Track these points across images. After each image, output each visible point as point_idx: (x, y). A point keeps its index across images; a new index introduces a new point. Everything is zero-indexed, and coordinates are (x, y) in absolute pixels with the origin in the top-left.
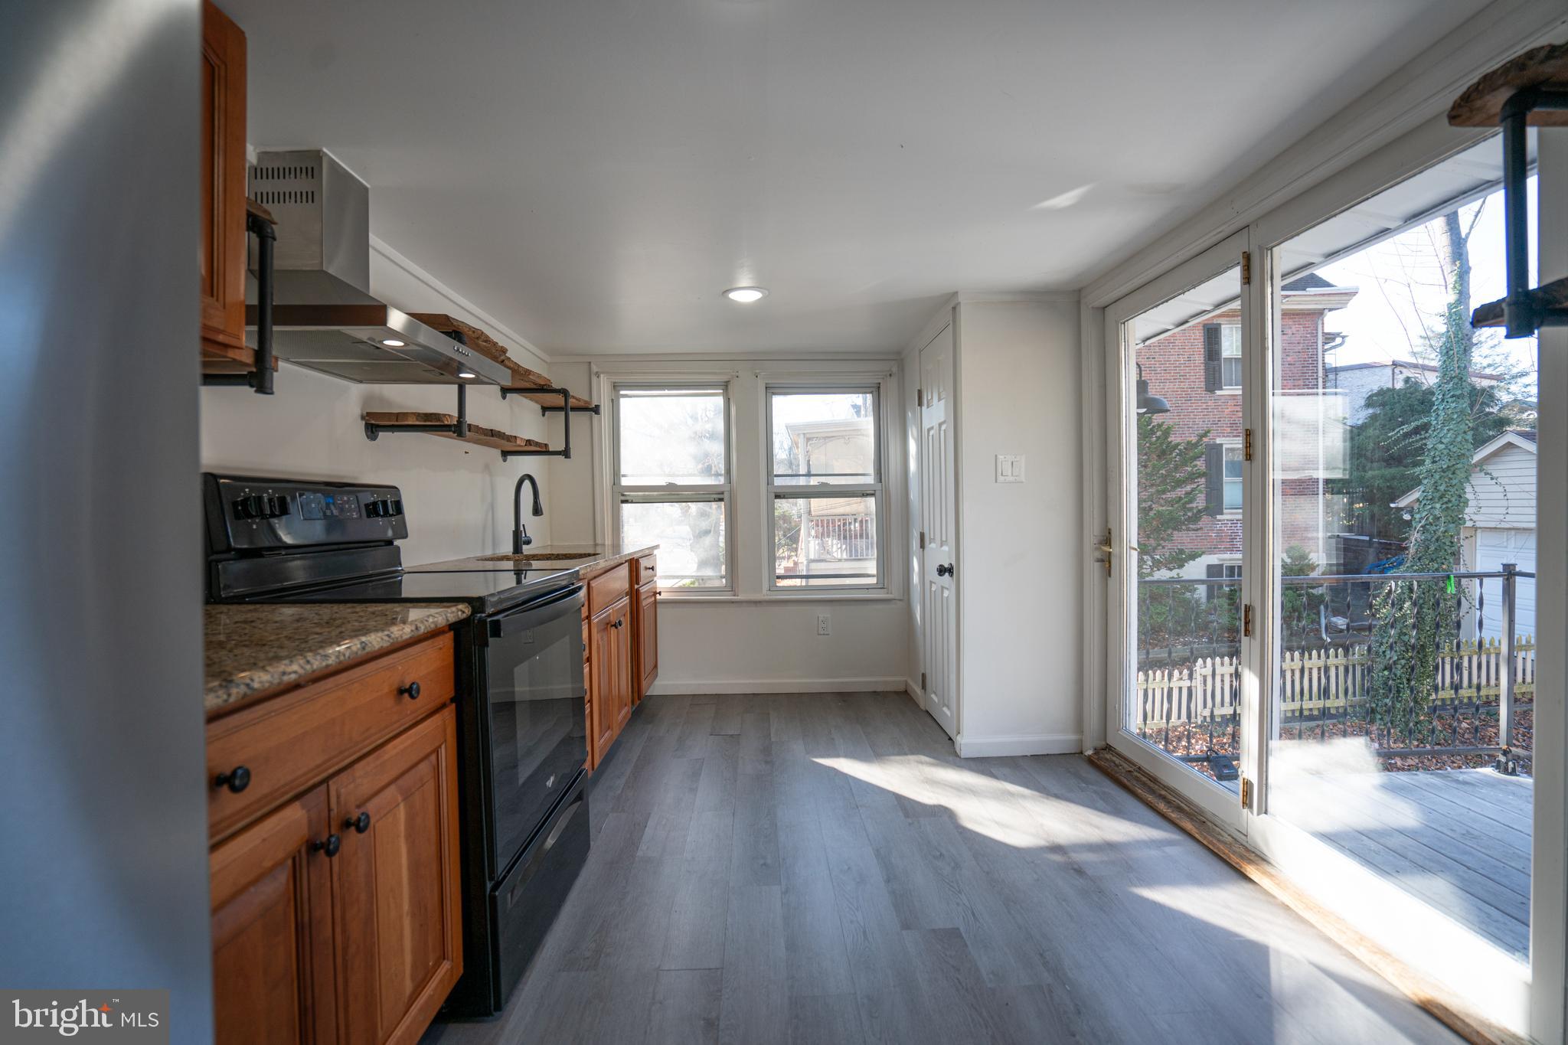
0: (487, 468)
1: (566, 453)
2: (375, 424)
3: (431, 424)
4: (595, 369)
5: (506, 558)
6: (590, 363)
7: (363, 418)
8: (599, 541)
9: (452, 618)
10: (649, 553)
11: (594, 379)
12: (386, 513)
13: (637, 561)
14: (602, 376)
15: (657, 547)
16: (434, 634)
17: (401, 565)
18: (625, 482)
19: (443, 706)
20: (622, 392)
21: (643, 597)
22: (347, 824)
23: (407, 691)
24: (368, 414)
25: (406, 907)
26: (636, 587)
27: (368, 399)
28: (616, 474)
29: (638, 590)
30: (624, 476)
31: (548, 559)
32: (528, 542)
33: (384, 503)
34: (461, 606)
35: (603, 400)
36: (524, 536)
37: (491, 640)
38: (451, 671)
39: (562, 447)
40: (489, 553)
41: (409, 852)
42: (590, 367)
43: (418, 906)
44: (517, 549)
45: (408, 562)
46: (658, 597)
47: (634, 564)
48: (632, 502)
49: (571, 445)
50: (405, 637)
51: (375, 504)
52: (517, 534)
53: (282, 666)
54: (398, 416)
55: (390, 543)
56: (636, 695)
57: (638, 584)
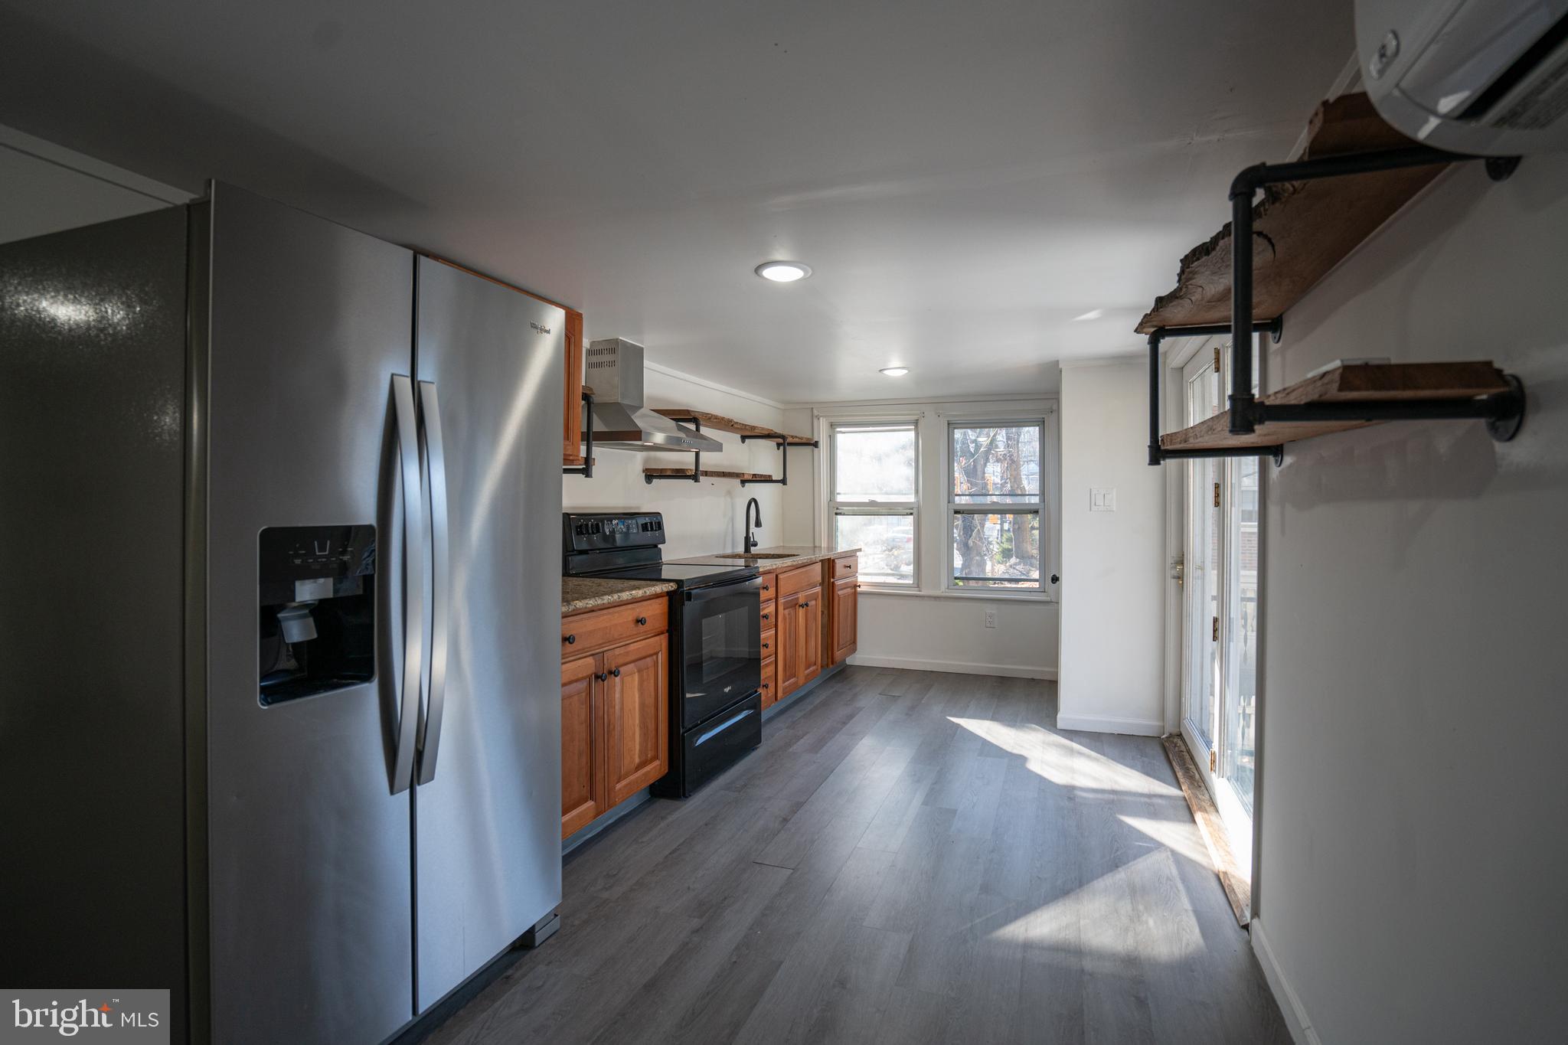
0: (729, 493)
1: (784, 481)
2: (650, 475)
3: (679, 474)
4: (816, 412)
5: (738, 556)
6: (812, 408)
7: (644, 471)
8: (817, 544)
9: (665, 590)
10: (852, 554)
11: (815, 421)
12: (652, 530)
13: (834, 560)
14: (821, 418)
15: (860, 550)
16: (657, 596)
17: (661, 559)
18: (840, 499)
19: (662, 633)
20: (838, 429)
21: (836, 589)
22: (611, 673)
23: (640, 621)
24: (646, 469)
25: (637, 722)
26: (832, 580)
27: (646, 460)
28: (832, 492)
29: (833, 583)
30: (839, 494)
31: (766, 558)
32: (755, 545)
33: (651, 523)
34: (672, 584)
35: (822, 436)
36: (752, 540)
37: (686, 603)
38: (667, 616)
39: (781, 477)
40: (729, 551)
41: (639, 697)
42: (812, 411)
43: (643, 725)
44: (747, 550)
45: (665, 558)
46: (858, 589)
47: (829, 566)
48: (844, 515)
49: (787, 476)
50: (639, 596)
51: (646, 524)
52: (747, 538)
53: (586, 601)
54: (662, 470)
55: (656, 546)
56: (830, 660)
57: (833, 578)
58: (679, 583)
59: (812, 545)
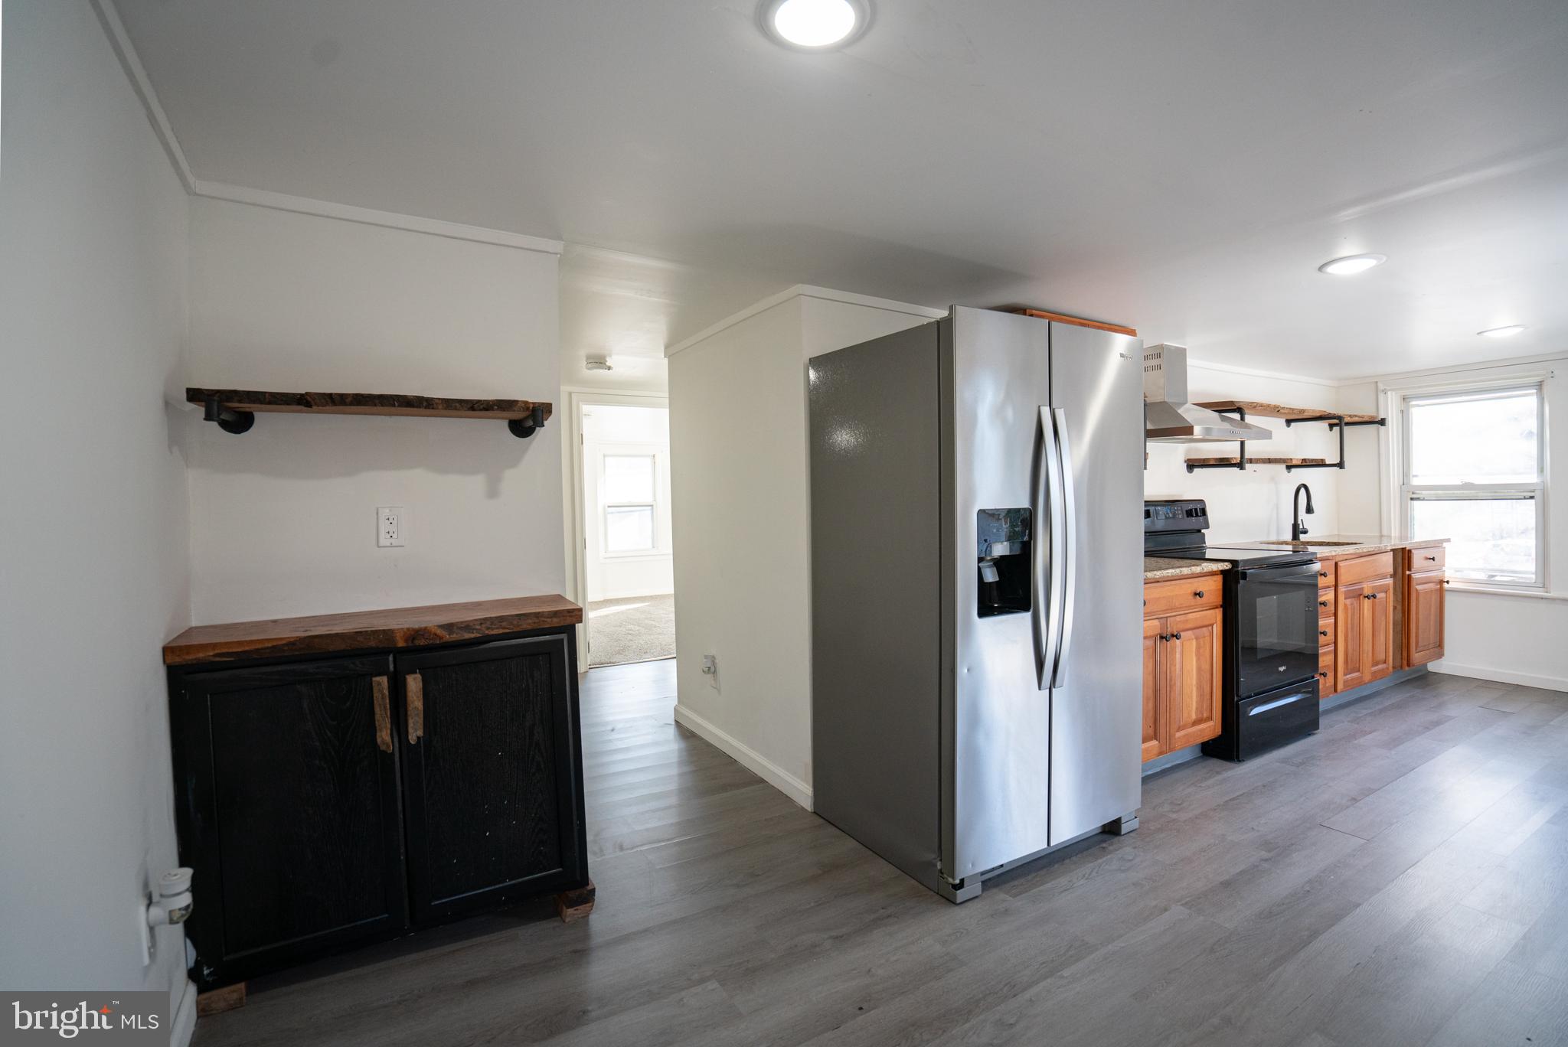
0: (1273, 479)
1: (1340, 465)
2: (1192, 465)
3: (1223, 463)
4: (1381, 386)
5: (1287, 543)
6: (1377, 382)
7: (1185, 462)
8: (1385, 532)
9: (1221, 569)
10: (1438, 544)
11: (1381, 396)
12: (1197, 515)
13: (1410, 551)
14: (1389, 393)
15: (1448, 540)
16: (1212, 574)
17: (1205, 543)
18: (1415, 482)
19: (1217, 608)
20: (1414, 403)
21: (1414, 583)
22: (1173, 636)
23: (1198, 594)
24: (1188, 460)
25: (1194, 682)
26: (1408, 573)
27: (1188, 451)
28: (1406, 473)
29: (1409, 576)
30: (1416, 476)
31: (1320, 545)
32: (1305, 532)
33: (1196, 510)
34: (1226, 563)
35: (1390, 409)
36: (1301, 527)
37: (1241, 581)
38: (1221, 593)
39: (1337, 461)
40: (1273, 538)
41: (1197, 661)
42: (1377, 387)
43: (1200, 687)
44: (1295, 537)
45: (1209, 542)
46: (1445, 585)
47: (1403, 558)
48: (1424, 500)
49: (1346, 459)
50: (1198, 572)
51: (1191, 510)
52: (1295, 526)
53: (1155, 572)
54: (1204, 460)
55: (1199, 531)
56: (1405, 662)
57: (1409, 570)
58: (1234, 563)
59: (1378, 534)
